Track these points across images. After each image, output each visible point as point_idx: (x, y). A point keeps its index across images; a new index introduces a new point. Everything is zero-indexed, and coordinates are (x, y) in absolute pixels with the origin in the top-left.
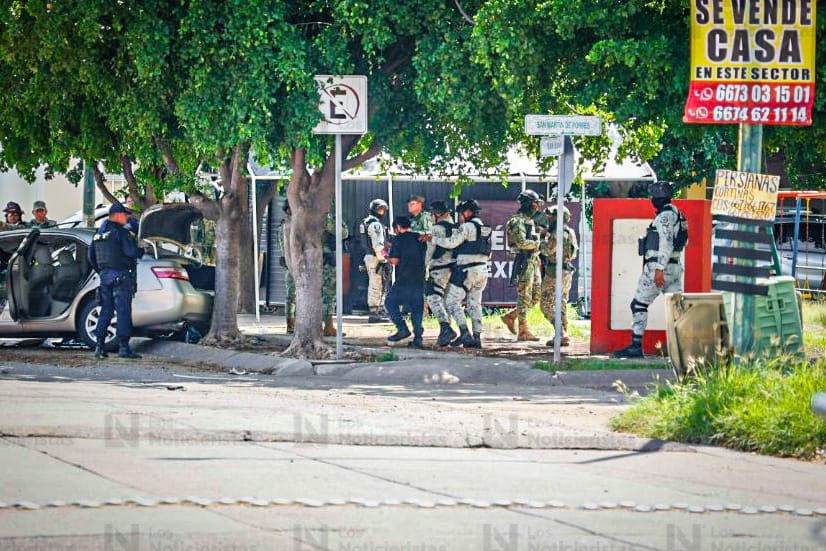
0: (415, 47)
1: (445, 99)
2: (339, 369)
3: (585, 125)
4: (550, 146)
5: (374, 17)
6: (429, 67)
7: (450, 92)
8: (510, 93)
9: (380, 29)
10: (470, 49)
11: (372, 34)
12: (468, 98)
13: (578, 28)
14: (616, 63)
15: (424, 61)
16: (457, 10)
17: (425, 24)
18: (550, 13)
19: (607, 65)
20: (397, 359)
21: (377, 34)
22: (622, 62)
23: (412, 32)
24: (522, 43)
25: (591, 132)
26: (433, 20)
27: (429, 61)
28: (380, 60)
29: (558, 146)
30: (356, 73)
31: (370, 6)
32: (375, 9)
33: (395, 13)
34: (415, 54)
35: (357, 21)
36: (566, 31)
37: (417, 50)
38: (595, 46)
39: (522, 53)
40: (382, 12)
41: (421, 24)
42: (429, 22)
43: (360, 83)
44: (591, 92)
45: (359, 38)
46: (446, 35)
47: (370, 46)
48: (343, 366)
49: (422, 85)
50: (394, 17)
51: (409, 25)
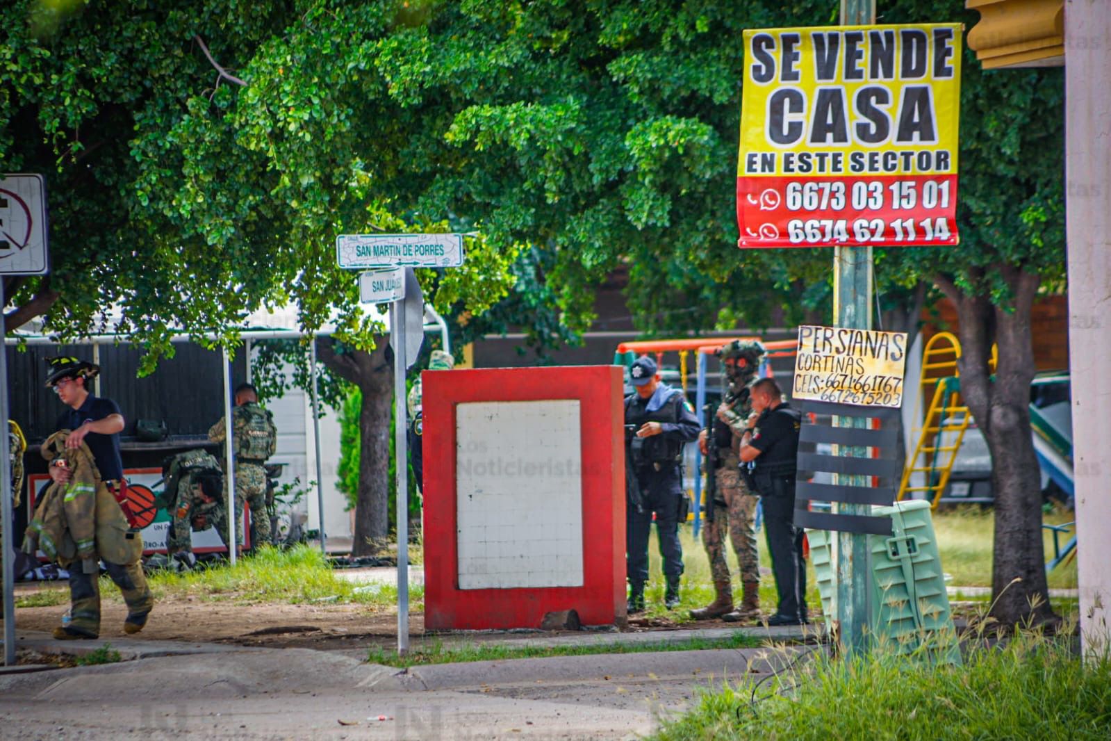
0: (134, 123)
1: (192, 212)
2: (21, 682)
3: (435, 250)
4: (378, 287)
5: (60, 71)
6: (160, 156)
7: (200, 200)
8: (305, 199)
9: (74, 95)
10: (236, 125)
11: (59, 101)
12: (230, 209)
13: (426, 86)
14: (494, 142)
15: (150, 148)
16: (203, 58)
17: (147, 83)
18: (377, 62)
19: (479, 147)
20: (117, 659)
21: (67, 102)
22: (505, 143)
23: (127, 97)
24: (329, 114)
25: (446, 260)
26: (162, 77)
27: (159, 148)
28: (76, 146)
29: (392, 285)
30: (27, 169)
31: (52, 53)
32: (60, 58)
33: (98, 63)
34: (134, 135)
35: (30, 80)
36: (406, 93)
37: (136, 128)
38: (459, 117)
39: (330, 130)
40: (74, 64)
41: (140, 83)
42: (155, 80)
43: (31, 188)
44: (442, 193)
45: (35, 108)
46: (190, 102)
47: (56, 123)
48: (26, 676)
49: (149, 188)
50: (96, 71)
51: (120, 86)
